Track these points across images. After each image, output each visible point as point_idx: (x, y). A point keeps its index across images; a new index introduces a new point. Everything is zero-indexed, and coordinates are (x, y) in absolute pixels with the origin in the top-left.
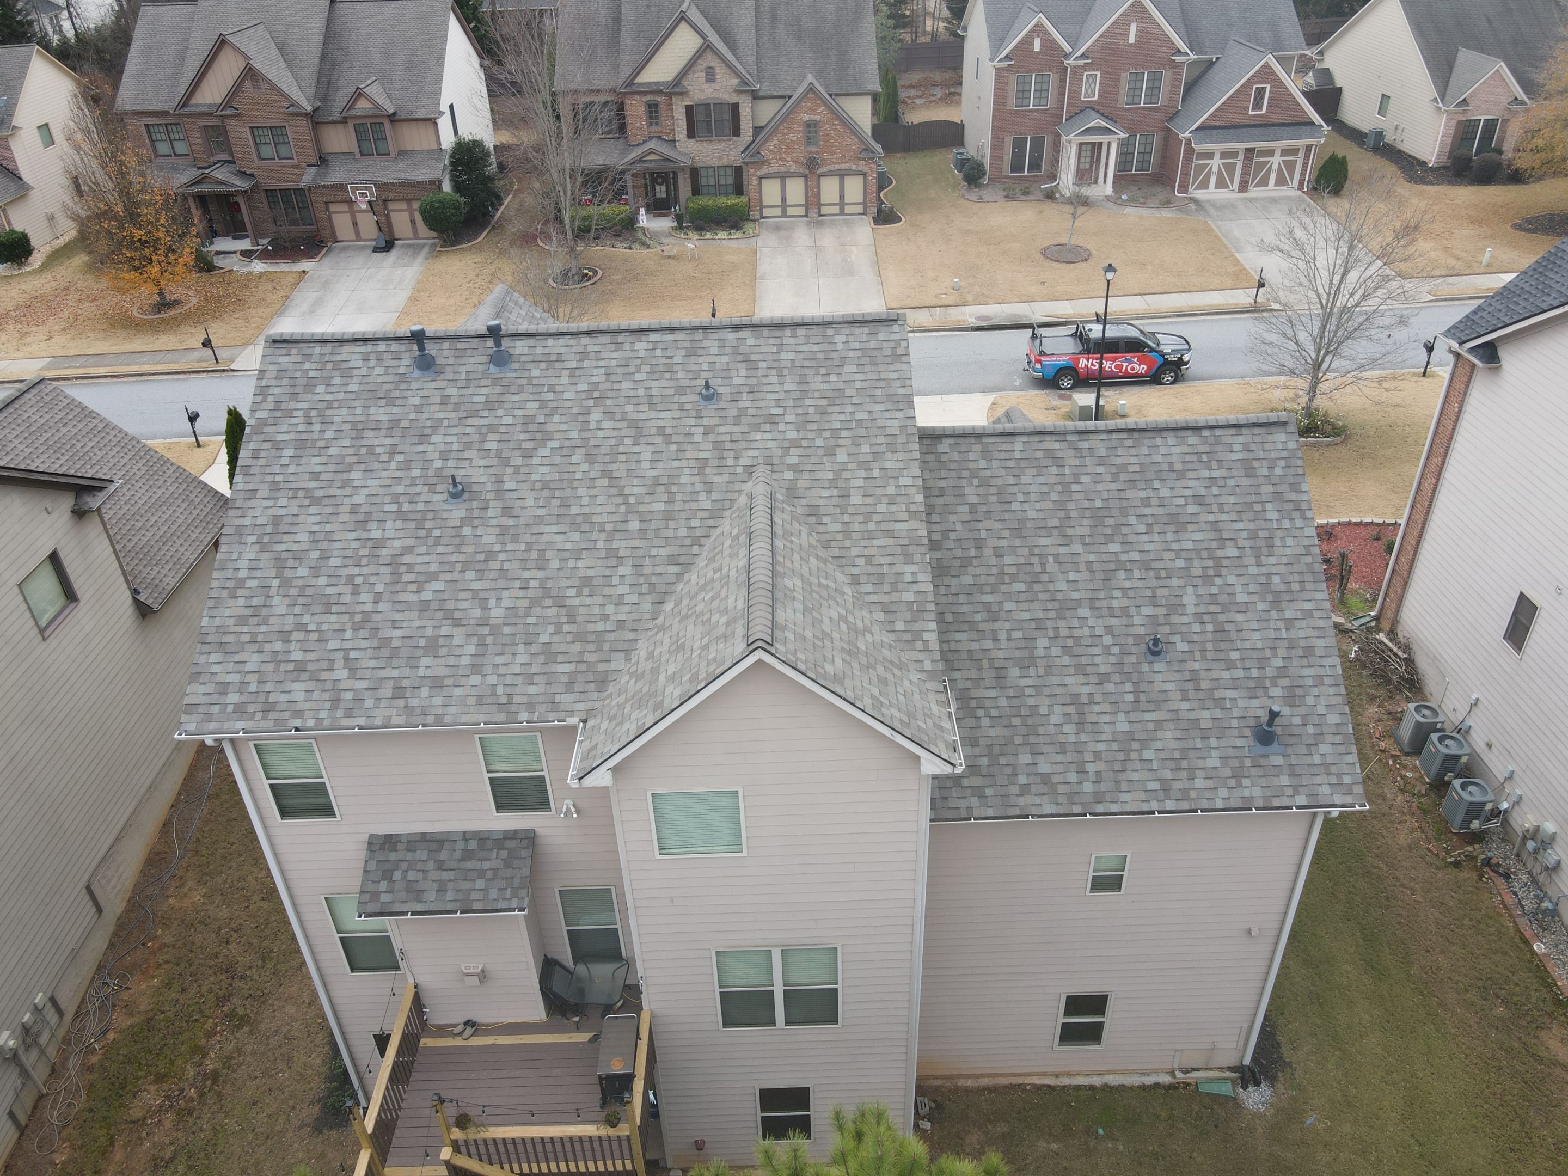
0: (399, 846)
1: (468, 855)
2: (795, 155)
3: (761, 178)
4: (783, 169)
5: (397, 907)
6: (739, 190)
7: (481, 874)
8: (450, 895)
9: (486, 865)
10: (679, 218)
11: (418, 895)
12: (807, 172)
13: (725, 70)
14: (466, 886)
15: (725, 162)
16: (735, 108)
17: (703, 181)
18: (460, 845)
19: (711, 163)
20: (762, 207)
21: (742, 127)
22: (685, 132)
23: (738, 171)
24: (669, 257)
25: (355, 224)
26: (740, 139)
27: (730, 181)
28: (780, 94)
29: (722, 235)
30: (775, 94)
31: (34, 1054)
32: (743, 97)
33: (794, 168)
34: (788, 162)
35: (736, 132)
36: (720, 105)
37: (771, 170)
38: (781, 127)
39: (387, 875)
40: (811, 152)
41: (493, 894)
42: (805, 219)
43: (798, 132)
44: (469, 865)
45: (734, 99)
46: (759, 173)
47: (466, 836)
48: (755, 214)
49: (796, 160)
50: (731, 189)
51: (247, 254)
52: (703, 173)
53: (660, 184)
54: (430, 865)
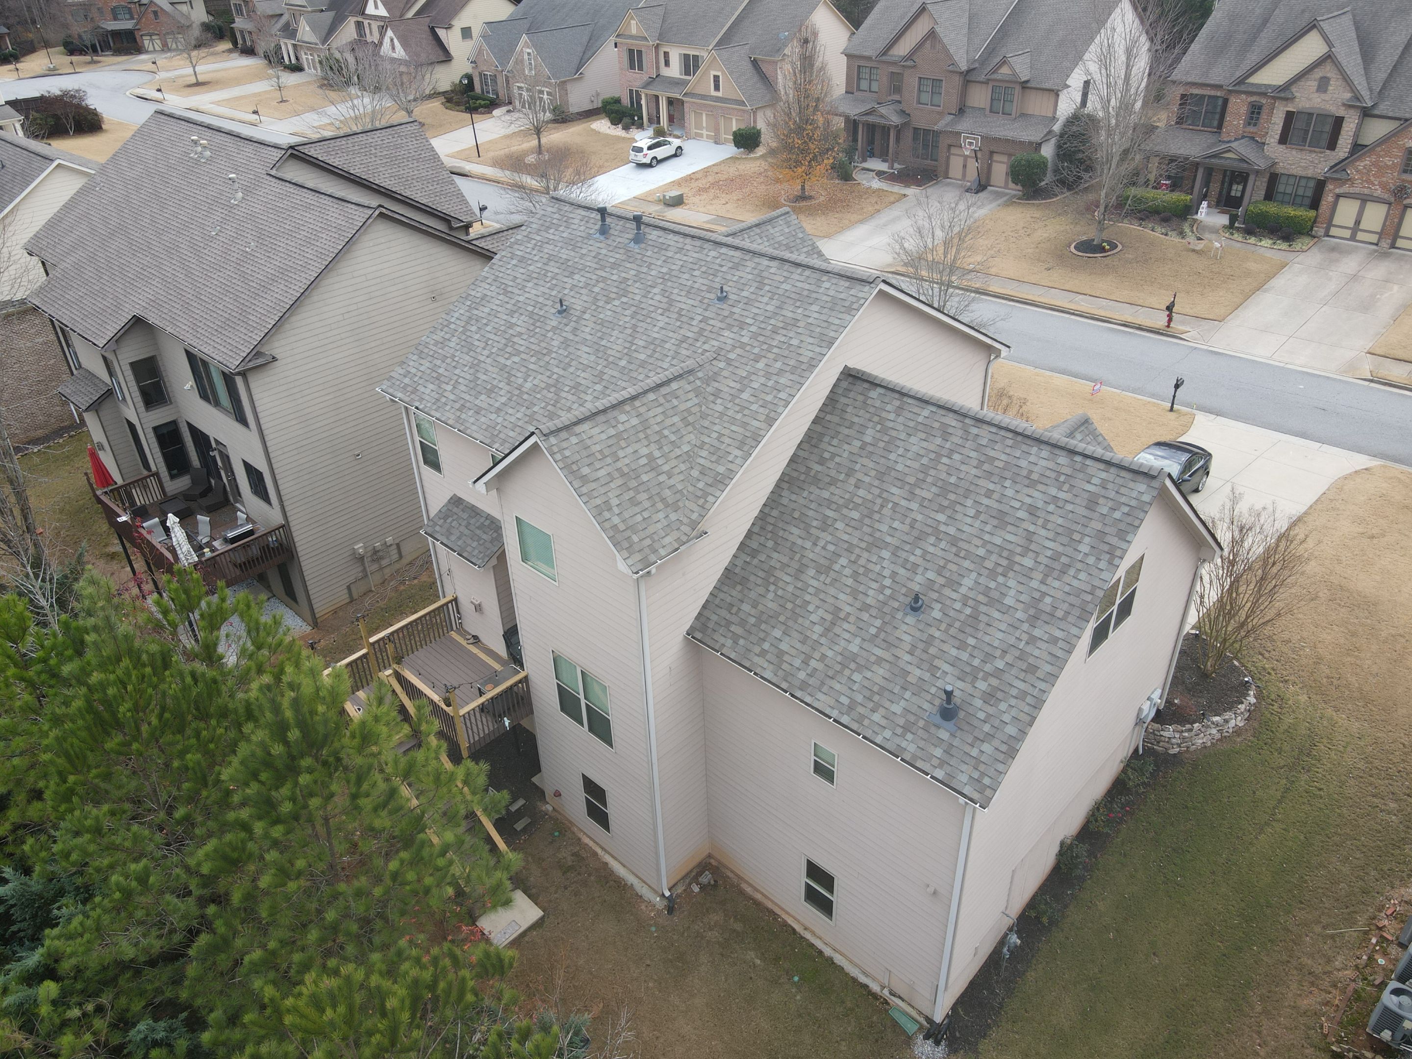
0: (461, 507)
1: (481, 527)
2: (1384, 179)
3: (1338, 196)
4: (1366, 191)
5: (437, 536)
6: (1315, 204)
7: (480, 538)
8: (459, 543)
9: (484, 537)
10: (1233, 219)
11: (449, 534)
12: (1392, 200)
13: (1340, 82)
14: (469, 541)
15: (1310, 173)
16: (1339, 122)
17: (1281, 188)
18: (482, 520)
19: (1294, 172)
20: (1330, 224)
21: (1339, 142)
22: (1278, 137)
23: (1320, 185)
24: (1194, 250)
25: (965, 166)
26: (1334, 153)
27: (1309, 193)
28: (1397, 115)
29: (1266, 242)
30: (1391, 114)
31: (375, 567)
32: (1352, 112)
33: (1379, 192)
34: (1374, 185)
35: (1332, 145)
36: (1323, 117)
37: (1352, 190)
38: (1379, 149)
39: (445, 518)
40: (1403, 180)
41: (476, 552)
42: (1374, 247)
43: (1396, 157)
44: (478, 532)
45: (1341, 112)
46: (1337, 191)
47: (488, 517)
48: (1319, 230)
49: (1383, 186)
50: (1307, 201)
51: (880, 174)
52: (1283, 180)
53: (1238, 184)
54: (464, 523)
